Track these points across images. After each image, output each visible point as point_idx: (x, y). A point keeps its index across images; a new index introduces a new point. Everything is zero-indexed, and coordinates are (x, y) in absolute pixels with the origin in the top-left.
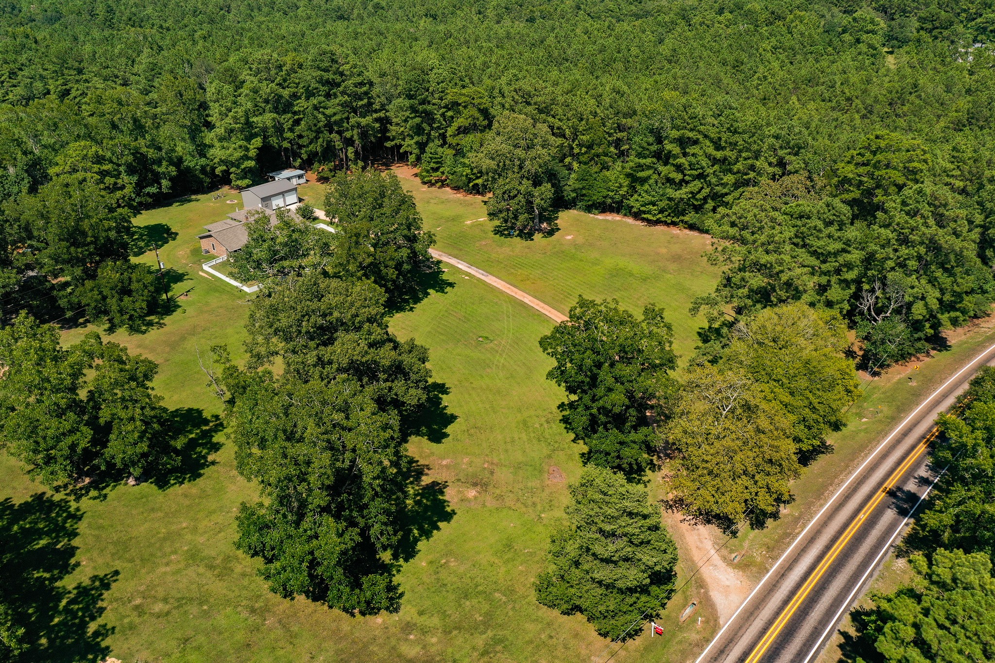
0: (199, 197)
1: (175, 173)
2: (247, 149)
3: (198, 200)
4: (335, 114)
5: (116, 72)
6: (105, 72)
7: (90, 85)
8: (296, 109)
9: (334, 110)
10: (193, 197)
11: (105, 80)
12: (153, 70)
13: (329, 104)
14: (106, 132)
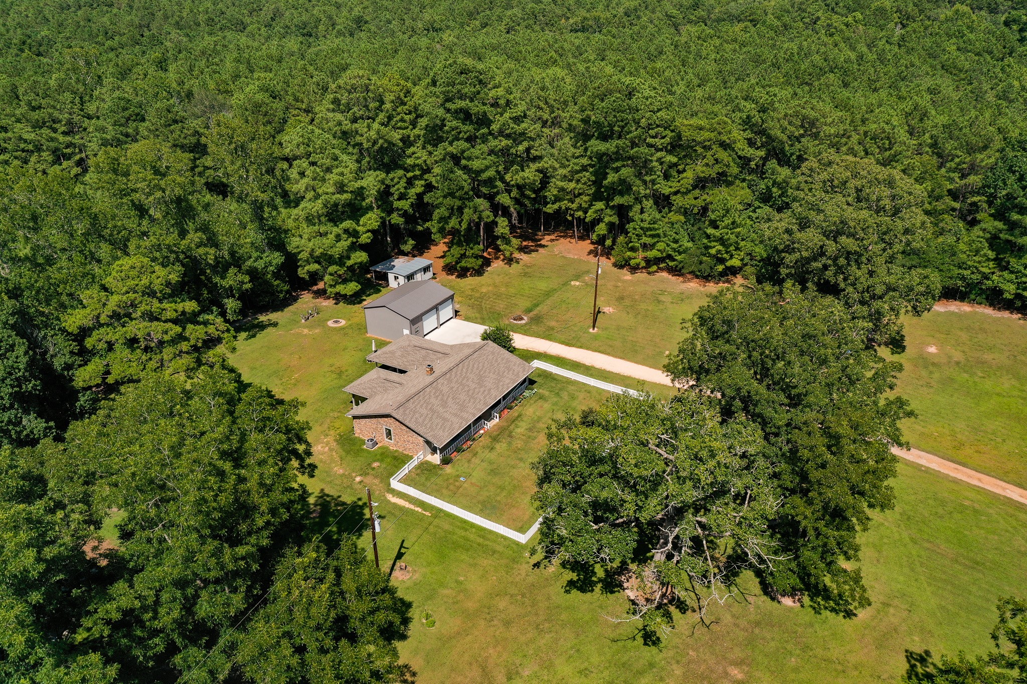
0: (273, 316)
1: (248, 286)
2: (355, 234)
3: (275, 325)
4: (487, 168)
5: (56, 114)
6: (35, 115)
7: (10, 134)
8: (410, 161)
9: (486, 162)
10: (263, 318)
11: (34, 127)
12: (125, 109)
13: (476, 152)
14: (131, 224)
